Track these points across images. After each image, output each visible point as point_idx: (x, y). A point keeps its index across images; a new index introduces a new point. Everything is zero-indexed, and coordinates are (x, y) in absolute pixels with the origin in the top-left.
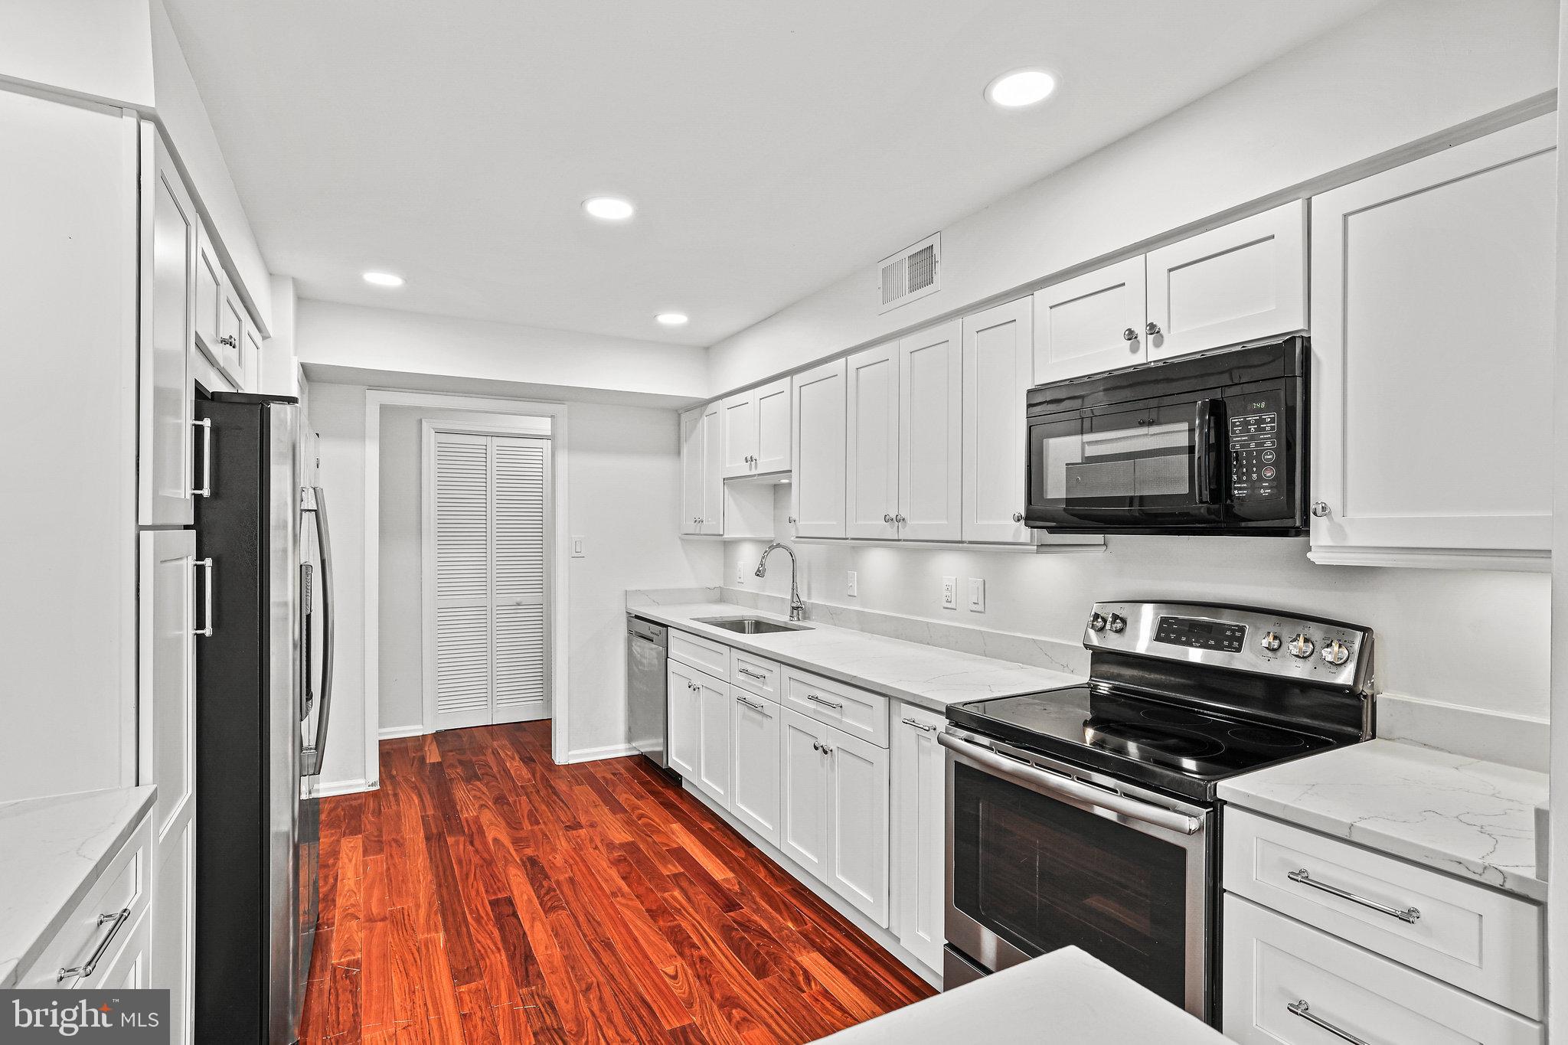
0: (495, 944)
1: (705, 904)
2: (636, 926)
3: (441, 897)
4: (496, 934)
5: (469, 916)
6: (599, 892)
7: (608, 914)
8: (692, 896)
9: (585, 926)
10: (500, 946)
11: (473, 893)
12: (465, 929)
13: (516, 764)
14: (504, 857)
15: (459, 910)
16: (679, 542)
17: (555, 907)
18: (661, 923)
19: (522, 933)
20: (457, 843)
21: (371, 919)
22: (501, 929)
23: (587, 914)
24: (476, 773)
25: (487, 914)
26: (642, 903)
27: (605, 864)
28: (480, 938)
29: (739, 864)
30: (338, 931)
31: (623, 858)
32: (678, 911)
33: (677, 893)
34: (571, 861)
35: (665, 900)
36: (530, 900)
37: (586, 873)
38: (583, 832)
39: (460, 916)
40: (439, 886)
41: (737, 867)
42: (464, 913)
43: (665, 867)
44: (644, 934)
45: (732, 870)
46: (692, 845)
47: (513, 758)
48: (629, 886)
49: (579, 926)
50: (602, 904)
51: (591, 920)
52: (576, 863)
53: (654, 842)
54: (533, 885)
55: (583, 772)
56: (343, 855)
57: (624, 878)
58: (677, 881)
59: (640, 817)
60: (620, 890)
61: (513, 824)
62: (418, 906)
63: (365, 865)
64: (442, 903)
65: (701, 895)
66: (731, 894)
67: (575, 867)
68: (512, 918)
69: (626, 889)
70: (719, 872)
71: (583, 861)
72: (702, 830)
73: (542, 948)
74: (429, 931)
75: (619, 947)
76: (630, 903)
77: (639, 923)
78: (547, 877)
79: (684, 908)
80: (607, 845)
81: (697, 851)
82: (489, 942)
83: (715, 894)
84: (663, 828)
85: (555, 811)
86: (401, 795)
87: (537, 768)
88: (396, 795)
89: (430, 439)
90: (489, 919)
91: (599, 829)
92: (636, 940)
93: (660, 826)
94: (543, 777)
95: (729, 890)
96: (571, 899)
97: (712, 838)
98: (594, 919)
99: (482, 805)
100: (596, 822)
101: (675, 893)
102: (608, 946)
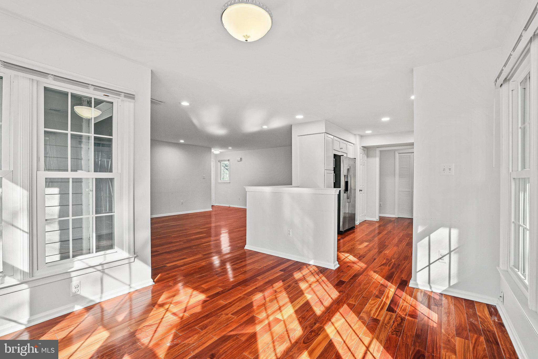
88: (379, 222)
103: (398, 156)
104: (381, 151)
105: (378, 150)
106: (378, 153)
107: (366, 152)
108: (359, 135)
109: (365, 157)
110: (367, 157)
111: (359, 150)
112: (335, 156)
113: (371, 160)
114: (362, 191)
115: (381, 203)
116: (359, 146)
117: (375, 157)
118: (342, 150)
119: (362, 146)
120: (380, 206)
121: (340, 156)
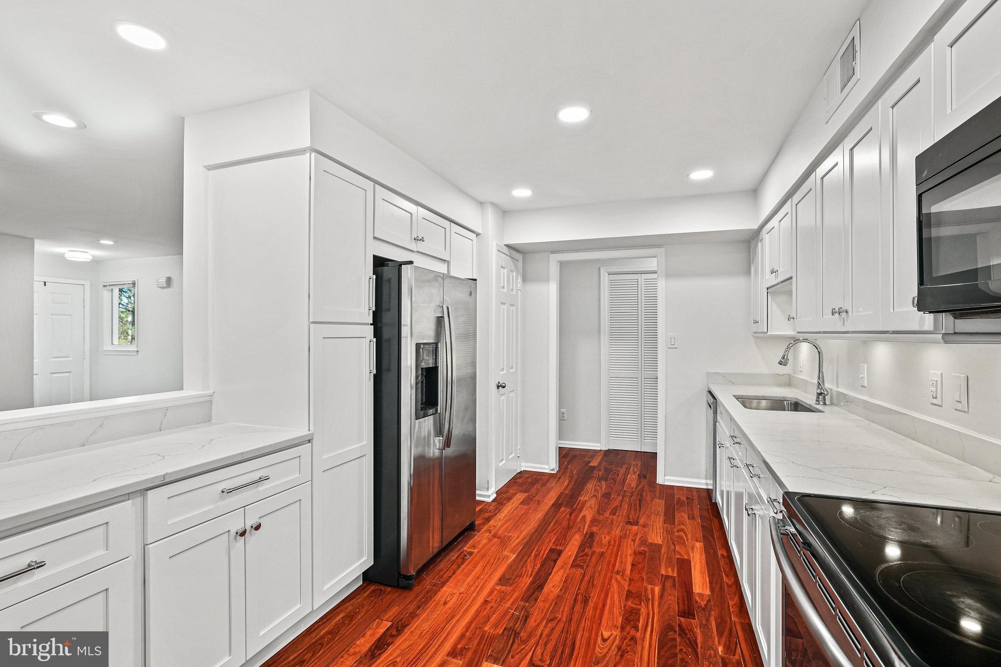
0: (532, 572)
1: (670, 604)
2: (612, 597)
3: (531, 537)
4: (538, 566)
5: (534, 552)
6: (611, 567)
7: (603, 583)
8: (666, 594)
9: (584, 583)
10: (534, 574)
11: (547, 541)
12: (526, 558)
13: (634, 477)
14: (580, 527)
15: (532, 548)
16: (752, 339)
17: (579, 566)
18: (629, 603)
19: (549, 572)
20: (564, 512)
21: (495, 536)
22: (542, 566)
23: (592, 578)
24: (608, 477)
25: (543, 555)
26: (629, 585)
27: (630, 552)
28: (528, 566)
29: (721, 588)
30: (479, 536)
31: (644, 552)
32: (647, 600)
33: (657, 589)
34: (612, 543)
35: (646, 589)
36: (570, 557)
37: (614, 553)
38: (635, 528)
39: (530, 550)
40: (536, 531)
41: (717, 588)
42: (534, 549)
43: (667, 567)
44: (613, 605)
45: (712, 589)
46: (698, 561)
47: (635, 473)
48: (631, 571)
49: (581, 582)
50: (606, 574)
51: (591, 581)
52: (614, 546)
53: (674, 550)
54: (579, 548)
55: (669, 491)
56: (512, 501)
57: (633, 565)
58: (665, 581)
59: (682, 530)
60: (624, 571)
61: (600, 511)
62: (518, 537)
63: (516, 508)
64: (528, 541)
65: (673, 599)
66: (696, 605)
67: (611, 547)
68: (553, 562)
69: (628, 572)
70: (700, 585)
71: (619, 545)
72: (715, 553)
73: (552, 585)
74: (511, 552)
75: (591, 604)
76: (622, 582)
77: (616, 596)
78: (591, 547)
79: (653, 600)
80: (642, 541)
81: (698, 566)
82: (531, 570)
83: (683, 601)
84: (689, 543)
85: (630, 511)
86: (562, 480)
87: (643, 483)
88: (560, 478)
89: (605, 278)
90: (542, 558)
91: (646, 530)
92: (604, 606)
93: (687, 541)
94: (642, 490)
95: (697, 602)
96: (592, 564)
97: (718, 562)
98: (593, 581)
99: (596, 496)
100: (648, 524)
101: (656, 588)
102: (586, 601)
103: (606, 279)
104: (562, 264)
105: (555, 259)
106: (554, 269)
107: (520, 264)
108: (493, 204)
109: (517, 278)
110: (524, 280)
111: (495, 258)
112: (379, 263)
113: (534, 288)
114: (504, 387)
115: (564, 410)
116: (494, 243)
117: (547, 280)
118: (421, 247)
119: (507, 246)
120: (561, 418)
121: (400, 264)
